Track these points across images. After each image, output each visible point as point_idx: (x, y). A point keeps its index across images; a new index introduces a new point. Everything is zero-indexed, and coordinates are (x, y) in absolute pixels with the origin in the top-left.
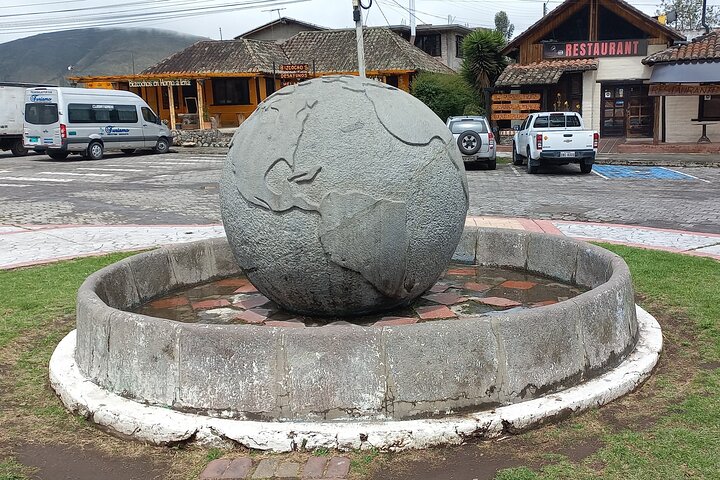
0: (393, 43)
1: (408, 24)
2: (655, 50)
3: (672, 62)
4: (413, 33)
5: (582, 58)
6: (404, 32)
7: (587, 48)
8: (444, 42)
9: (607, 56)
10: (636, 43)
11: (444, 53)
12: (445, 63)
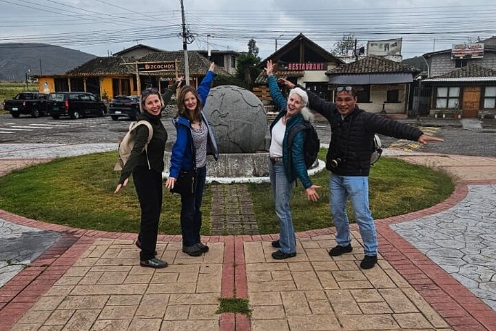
0: (200, 60)
1: (206, 50)
2: (331, 68)
3: (339, 74)
4: (209, 55)
5: (296, 71)
6: (204, 54)
7: (299, 66)
8: (225, 59)
9: (309, 70)
10: (322, 64)
11: (225, 64)
12: (226, 70)
